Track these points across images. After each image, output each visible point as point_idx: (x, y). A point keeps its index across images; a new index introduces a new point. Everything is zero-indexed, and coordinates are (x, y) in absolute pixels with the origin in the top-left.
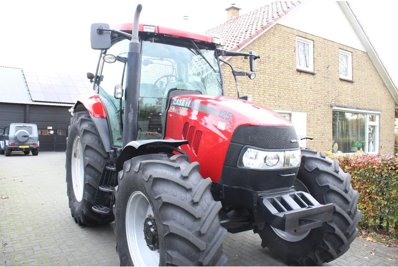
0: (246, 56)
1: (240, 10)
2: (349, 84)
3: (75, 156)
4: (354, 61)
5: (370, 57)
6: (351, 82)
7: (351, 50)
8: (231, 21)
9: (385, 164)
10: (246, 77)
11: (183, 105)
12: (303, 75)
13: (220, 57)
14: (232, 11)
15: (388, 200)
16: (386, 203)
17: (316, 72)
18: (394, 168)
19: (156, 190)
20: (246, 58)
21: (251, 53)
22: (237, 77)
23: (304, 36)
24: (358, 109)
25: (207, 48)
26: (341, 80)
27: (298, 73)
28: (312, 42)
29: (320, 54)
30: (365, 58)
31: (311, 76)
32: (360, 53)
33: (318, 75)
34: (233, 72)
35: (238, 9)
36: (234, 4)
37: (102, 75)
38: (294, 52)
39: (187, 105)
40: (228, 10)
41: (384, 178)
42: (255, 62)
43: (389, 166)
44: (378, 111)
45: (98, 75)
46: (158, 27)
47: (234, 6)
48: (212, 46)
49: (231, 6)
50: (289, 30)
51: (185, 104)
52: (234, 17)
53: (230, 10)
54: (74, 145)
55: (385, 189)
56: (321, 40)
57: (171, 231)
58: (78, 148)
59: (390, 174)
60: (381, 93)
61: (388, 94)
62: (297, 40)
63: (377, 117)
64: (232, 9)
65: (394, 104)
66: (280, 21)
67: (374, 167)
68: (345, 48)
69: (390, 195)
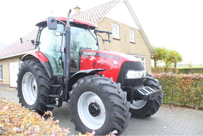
0: (107, 32)
1: (80, 9)
2: (134, 44)
3: (24, 83)
4: (135, 34)
5: (141, 32)
6: (134, 43)
7: (133, 29)
8: (77, 14)
9: (163, 76)
10: (108, 42)
11: (91, 55)
12: (115, 40)
13: (97, 33)
14: (77, 9)
15: (165, 90)
16: (164, 91)
17: (120, 39)
18: (167, 77)
19: (104, 89)
20: (107, 34)
21: (109, 31)
22: (104, 42)
23: (115, 23)
24: (138, 55)
25: (92, 29)
26: (130, 42)
27: (114, 40)
28: (118, 25)
29: (122, 31)
30: (139, 33)
31: (119, 41)
32: (137, 30)
33: (122, 40)
34: (102, 40)
35: (79, 8)
36: (78, 6)
37: (40, 41)
38: (112, 30)
39: (94, 54)
40: (75, 8)
41: (163, 82)
42: (110, 35)
43: (165, 77)
44: (145, 56)
45: (37, 41)
46: (74, 19)
47: (78, 7)
48: (93, 28)
49: (77, 7)
50: (109, 20)
51: (92, 54)
52: (78, 12)
53: (76, 9)
54: (24, 77)
55: (164, 86)
56: (122, 25)
57: (115, 104)
58: (26, 78)
59: (165, 80)
60: (145, 48)
61: (148, 48)
62: (112, 24)
63: (145, 59)
64: (77, 8)
65: (150, 53)
66: (106, 16)
67: (159, 78)
68: (131, 28)
69: (166, 88)
